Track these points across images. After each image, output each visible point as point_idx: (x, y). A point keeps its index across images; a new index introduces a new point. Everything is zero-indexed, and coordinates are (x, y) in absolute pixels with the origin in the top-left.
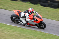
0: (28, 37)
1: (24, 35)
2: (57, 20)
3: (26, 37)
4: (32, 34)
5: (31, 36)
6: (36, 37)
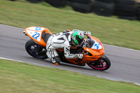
0: (43, 84)
1: (33, 82)
2: (111, 43)
3: (39, 86)
4: (53, 78)
5: (52, 83)
6: (63, 86)
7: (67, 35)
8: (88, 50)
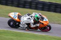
7: (32, 17)
8: (42, 22)
